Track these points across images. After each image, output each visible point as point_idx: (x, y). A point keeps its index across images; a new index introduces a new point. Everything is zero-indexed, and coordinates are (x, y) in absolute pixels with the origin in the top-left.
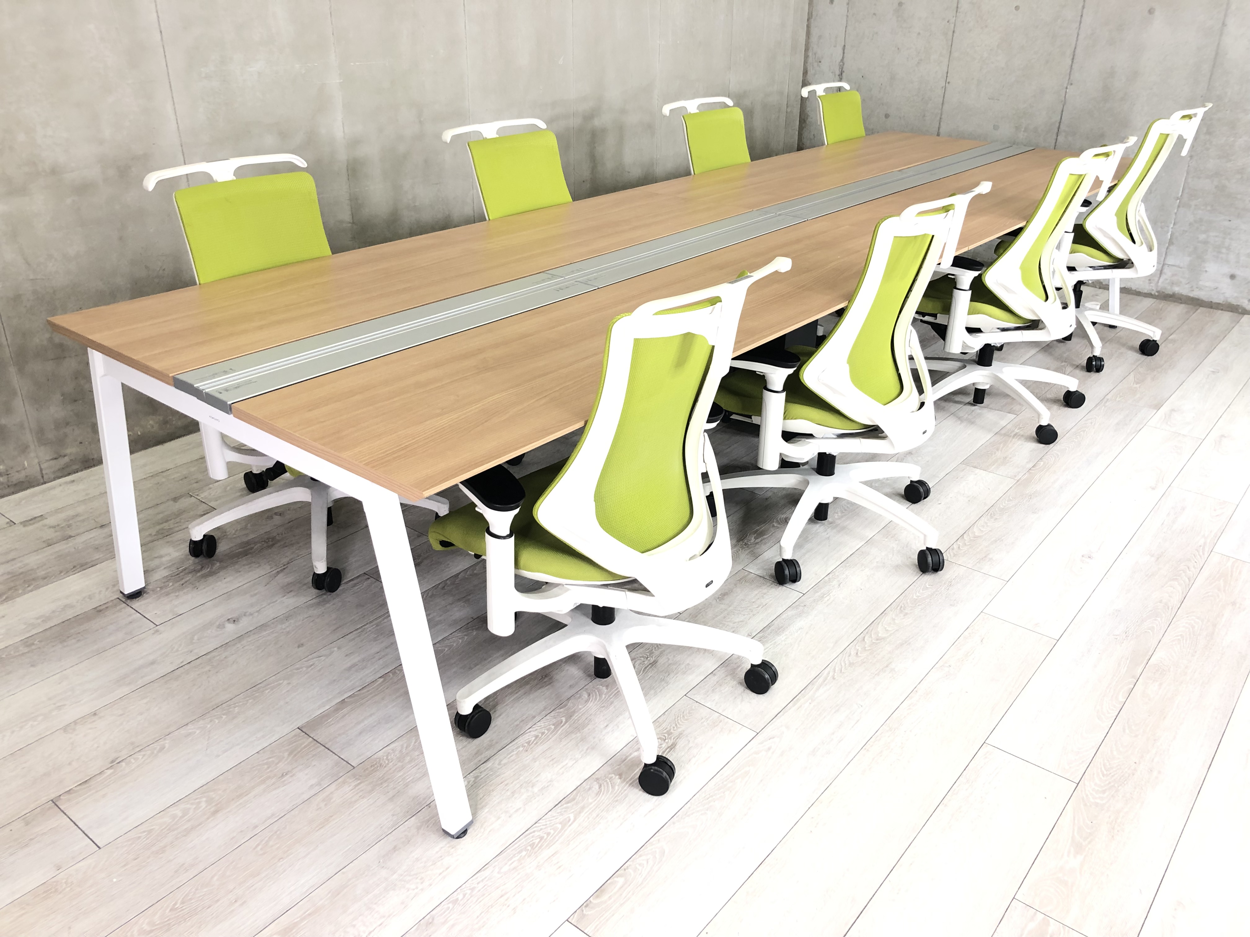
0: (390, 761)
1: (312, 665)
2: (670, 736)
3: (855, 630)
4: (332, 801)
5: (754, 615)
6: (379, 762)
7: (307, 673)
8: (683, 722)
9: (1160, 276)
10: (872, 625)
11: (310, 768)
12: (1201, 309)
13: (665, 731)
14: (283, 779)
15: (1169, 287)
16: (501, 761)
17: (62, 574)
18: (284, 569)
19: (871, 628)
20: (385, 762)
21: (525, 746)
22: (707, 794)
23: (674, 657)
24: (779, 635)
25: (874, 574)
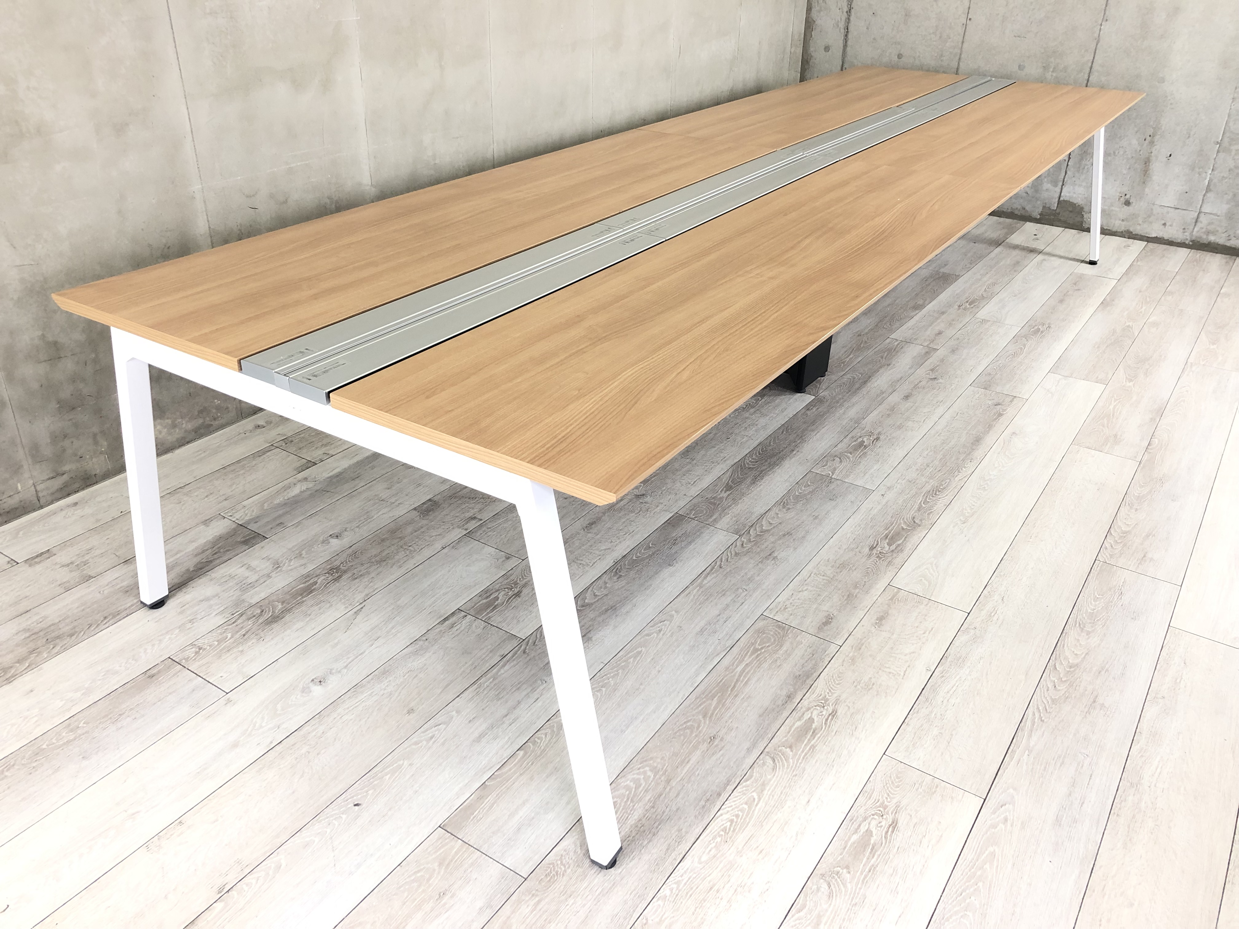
0: (567, 866)
1: (432, 738)
2: (886, 811)
3: (1040, 655)
6: (554, 869)
7: (429, 749)
8: (895, 791)
9: (1195, 225)
11: (471, 882)
13: (878, 804)
14: (442, 902)
16: (701, 857)
17: (93, 629)
18: (362, 608)
20: (561, 868)
21: (722, 835)
22: (957, 887)
23: (854, 703)
24: (960, 667)
25: (1034, 584)
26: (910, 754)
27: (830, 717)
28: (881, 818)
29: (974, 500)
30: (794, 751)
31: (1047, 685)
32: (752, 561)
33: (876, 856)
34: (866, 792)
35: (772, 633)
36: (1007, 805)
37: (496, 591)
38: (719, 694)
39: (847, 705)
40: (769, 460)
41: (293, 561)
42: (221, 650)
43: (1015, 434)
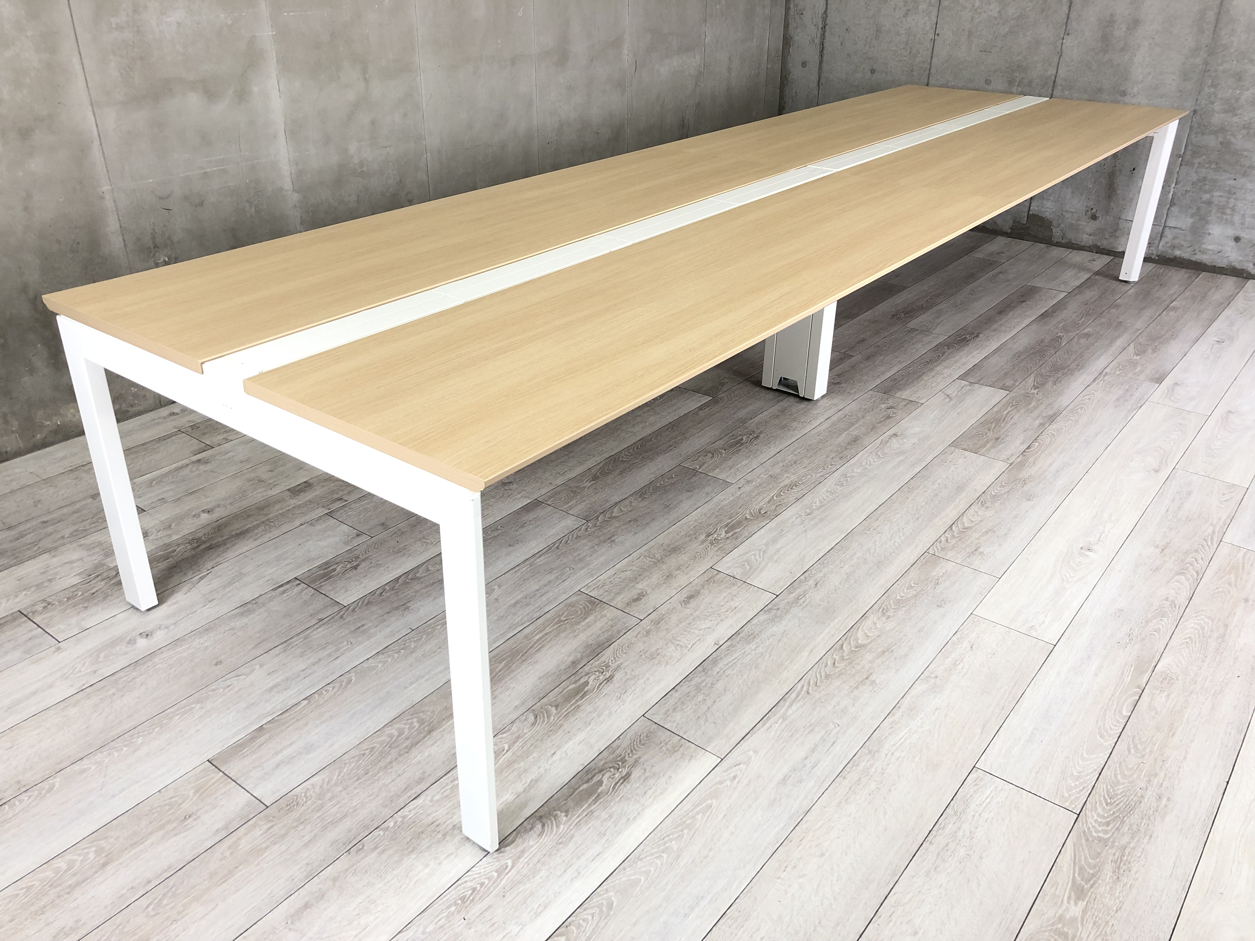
0: (308, 799)
1: (229, 686)
2: (624, 764)
3: (833, 636)
4: (240, 847)
5: (722, 620)
6: (296, 800)
7: (223, 695)
8: (640, 748)
9: (1161, 239)
10: (851, 631)
11: (218, 808)
12: (1204, 274)
13: (619, 759)
14: (186, 823)
15: (1170, 251)
16: (434, 797)
18: (208, 574)
19: (850, 634)
20: (303, 800)
22: (663, 832)
23: (633, 670)
24: (749, 643)
25: (854, 572)
26: (668, 716)
27: (605, 682)
28: (616, 771)
29: (828, 494)
30: (559, 710)
31: (827, 661)
32: (590, 544)
33: (598, 803)
34: (612, 747)
35: (581, 607)
36: (741, 765)
37: (336, 564)
38: (509, 659)
39: (625, 672)
40: (644, 454)
41: (161, 532)
42: (68, 606)
43: (895, 435)
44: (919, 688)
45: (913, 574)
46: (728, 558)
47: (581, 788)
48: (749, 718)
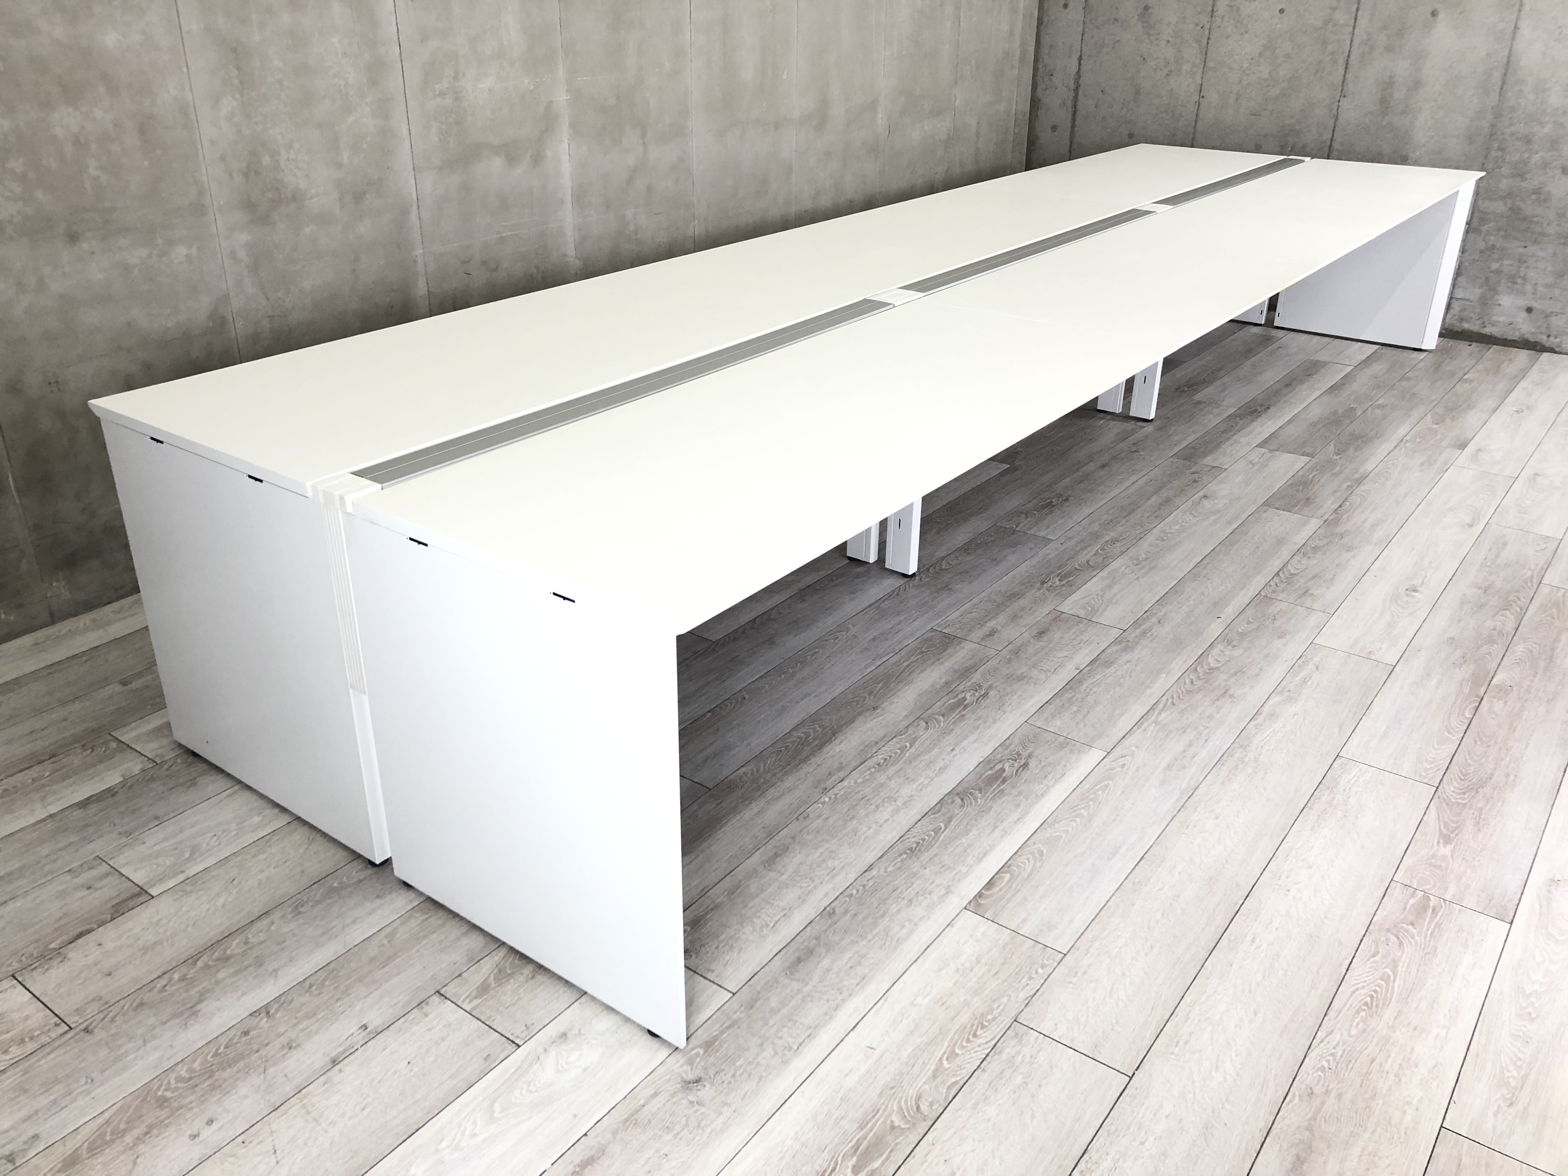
3: (1186, 661)
5: (1078, 650)
6: (734, 784)
8: (1030, 745)
10: (1202, 657)
12: (1495, 347)
15: (1458, 324)
19: (1202, 660)
20: (740, 783)
22: (1071, 804)
23: (1004, 689)
24: (1108, 667)
25: (1193, 611)
26: (1048, 722)
27: (981, 698)
28: (1015, 761)
29: (1151, 548)
30: (946, 718)
31: (1185, 681)
33: (1004, 784)
34: (1005, 745)
35: (938, 641)
36: (1127, 757)
38: (886, 680)
39: (998, 690)
43: (1205, 497)
44: (1275, 699)
45: (1250, 612)
46: (1067, 602)
47: (987, 773)
48: (1125, 723)
